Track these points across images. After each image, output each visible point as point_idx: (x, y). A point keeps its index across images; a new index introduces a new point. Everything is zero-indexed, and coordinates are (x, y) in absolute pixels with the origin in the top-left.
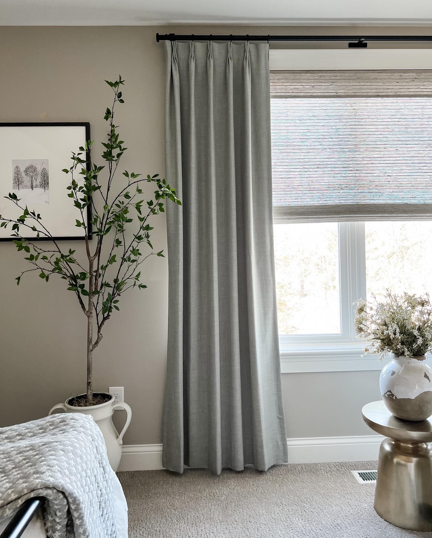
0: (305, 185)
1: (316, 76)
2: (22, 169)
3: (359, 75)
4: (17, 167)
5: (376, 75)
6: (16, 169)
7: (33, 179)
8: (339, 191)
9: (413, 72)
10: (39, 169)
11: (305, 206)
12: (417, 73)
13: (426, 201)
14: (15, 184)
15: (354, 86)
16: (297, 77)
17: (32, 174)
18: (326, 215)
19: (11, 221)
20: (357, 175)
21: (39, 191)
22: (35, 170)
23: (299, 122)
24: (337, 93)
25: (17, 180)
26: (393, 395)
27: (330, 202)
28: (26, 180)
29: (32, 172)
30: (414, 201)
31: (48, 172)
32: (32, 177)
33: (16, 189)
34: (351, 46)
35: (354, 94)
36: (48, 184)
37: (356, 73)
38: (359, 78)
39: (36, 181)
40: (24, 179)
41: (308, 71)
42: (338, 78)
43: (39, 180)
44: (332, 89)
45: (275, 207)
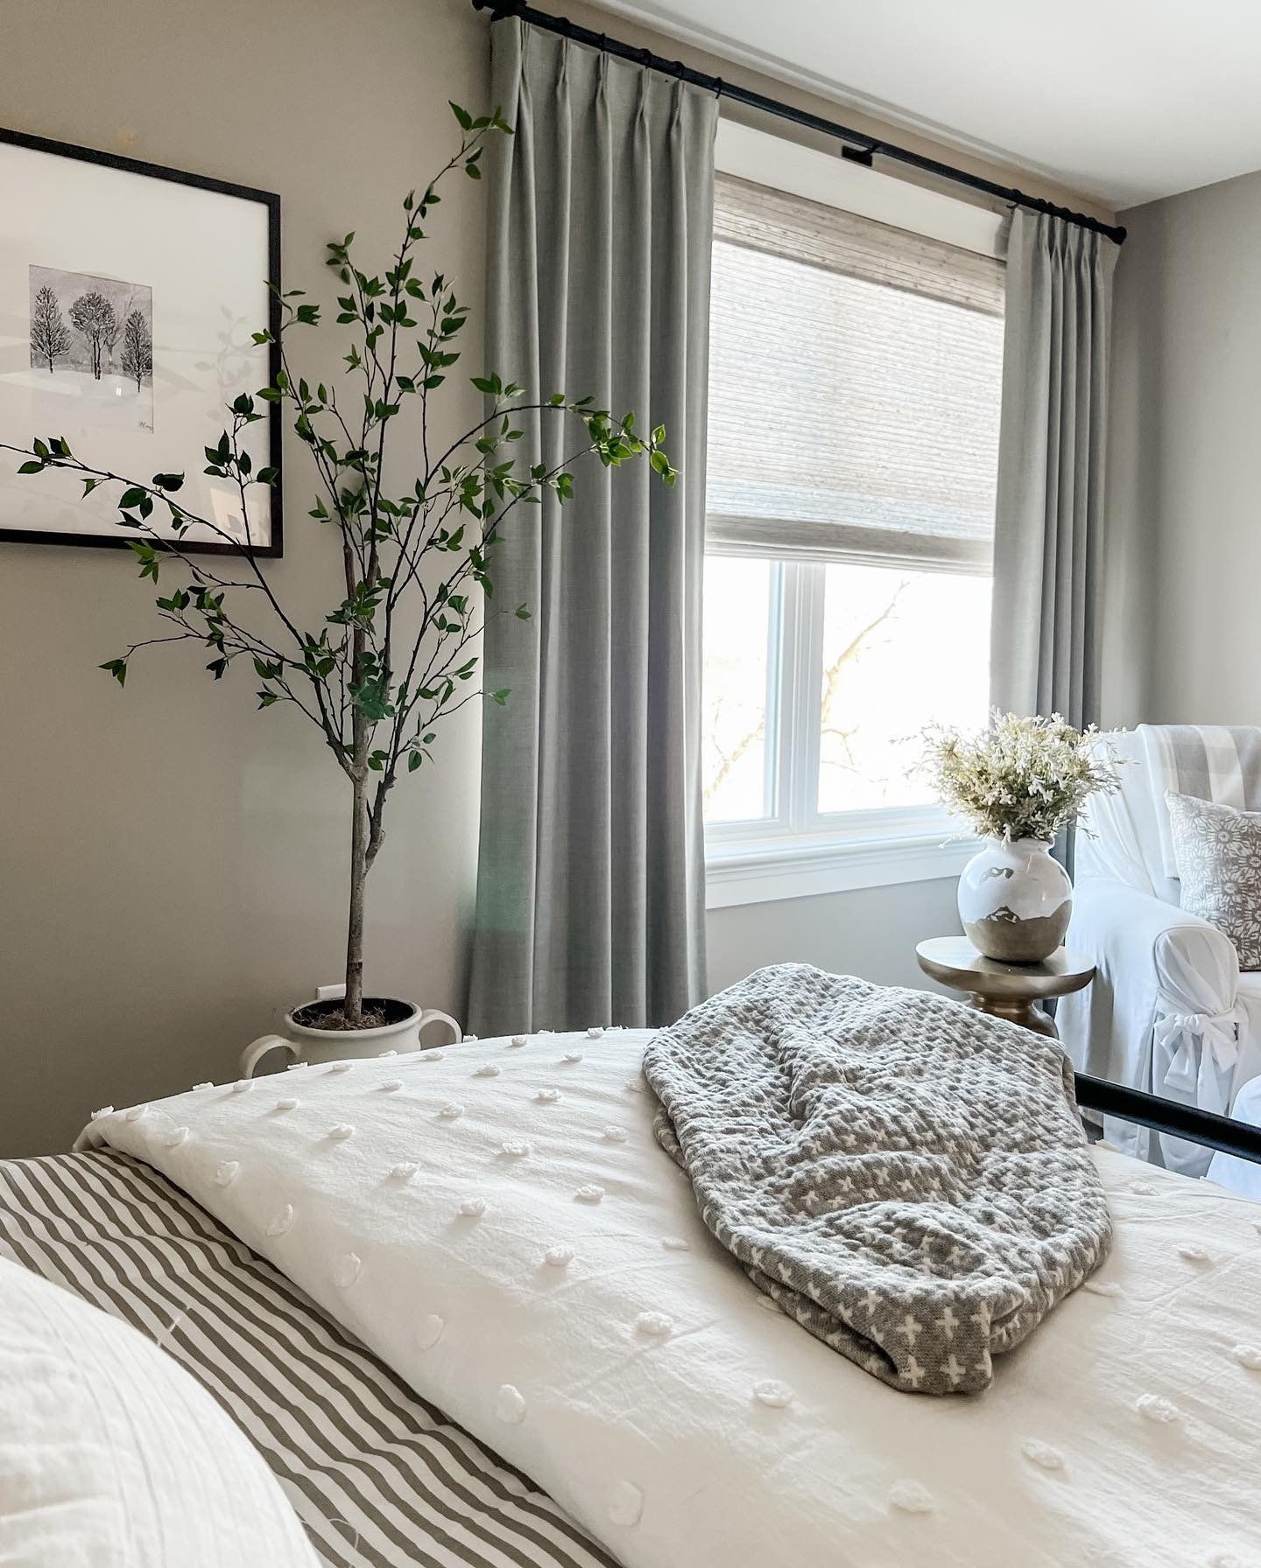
0: (750, 467)
1: (789, 206)
2: (64, 305)
3: (862, 228)
4: (46, 294)
5: (884, 235)
6: (41, 298)
7: (101, 341)
8: (811, 490)
9: (941, 247)
10: (121, 315)
11: (745, 518)
12: (948, 250)
13: (934, 531)
14: (39, 349)
15: (849, 252)
16: (758, 201)
17: (97, 328)
18: (788, 544)
19: (111, 476)
20: (835, 457)
21: (118, 384)
22: (107, 311)
23: (740, 309)
24: (824, 259)
25: (45, 338)
26: (1011, 915)
27: (789, 515)
28: (78, 341)
29: (98, 319)
30: (918, 530)
31: (151, 328)
32: (96, 337)
33: (42, 366)
34: (848, 154)
35: (851, 269)
36: (149, 366)
37: (857, 222)
38: (859, 235)
39: (110, 351)
40: (70, 339)
41: (775, 192)
42: (825, 223)
43: (120, 349)
44: (816, 246)
45: (709, 515)
